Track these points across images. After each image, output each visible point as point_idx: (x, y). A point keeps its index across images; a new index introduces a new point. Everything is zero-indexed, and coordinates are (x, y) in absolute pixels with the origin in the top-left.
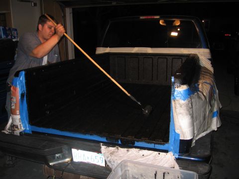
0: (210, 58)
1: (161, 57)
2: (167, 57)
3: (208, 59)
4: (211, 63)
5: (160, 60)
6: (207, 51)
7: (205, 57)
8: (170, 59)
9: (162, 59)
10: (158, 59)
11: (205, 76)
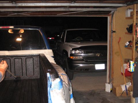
0: (53, 56)
1: (17, 57)
2: (21, 57)
3: (52, 57)
4: (54, 60)
5: (17, 60)
6: (51, 51)
7: (49, 55)
8: (24, 58)
9: (17, 59)
10: (14, 60)
11: (59, 70)
